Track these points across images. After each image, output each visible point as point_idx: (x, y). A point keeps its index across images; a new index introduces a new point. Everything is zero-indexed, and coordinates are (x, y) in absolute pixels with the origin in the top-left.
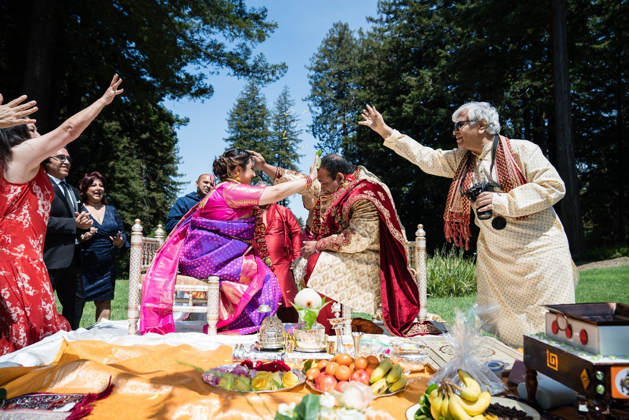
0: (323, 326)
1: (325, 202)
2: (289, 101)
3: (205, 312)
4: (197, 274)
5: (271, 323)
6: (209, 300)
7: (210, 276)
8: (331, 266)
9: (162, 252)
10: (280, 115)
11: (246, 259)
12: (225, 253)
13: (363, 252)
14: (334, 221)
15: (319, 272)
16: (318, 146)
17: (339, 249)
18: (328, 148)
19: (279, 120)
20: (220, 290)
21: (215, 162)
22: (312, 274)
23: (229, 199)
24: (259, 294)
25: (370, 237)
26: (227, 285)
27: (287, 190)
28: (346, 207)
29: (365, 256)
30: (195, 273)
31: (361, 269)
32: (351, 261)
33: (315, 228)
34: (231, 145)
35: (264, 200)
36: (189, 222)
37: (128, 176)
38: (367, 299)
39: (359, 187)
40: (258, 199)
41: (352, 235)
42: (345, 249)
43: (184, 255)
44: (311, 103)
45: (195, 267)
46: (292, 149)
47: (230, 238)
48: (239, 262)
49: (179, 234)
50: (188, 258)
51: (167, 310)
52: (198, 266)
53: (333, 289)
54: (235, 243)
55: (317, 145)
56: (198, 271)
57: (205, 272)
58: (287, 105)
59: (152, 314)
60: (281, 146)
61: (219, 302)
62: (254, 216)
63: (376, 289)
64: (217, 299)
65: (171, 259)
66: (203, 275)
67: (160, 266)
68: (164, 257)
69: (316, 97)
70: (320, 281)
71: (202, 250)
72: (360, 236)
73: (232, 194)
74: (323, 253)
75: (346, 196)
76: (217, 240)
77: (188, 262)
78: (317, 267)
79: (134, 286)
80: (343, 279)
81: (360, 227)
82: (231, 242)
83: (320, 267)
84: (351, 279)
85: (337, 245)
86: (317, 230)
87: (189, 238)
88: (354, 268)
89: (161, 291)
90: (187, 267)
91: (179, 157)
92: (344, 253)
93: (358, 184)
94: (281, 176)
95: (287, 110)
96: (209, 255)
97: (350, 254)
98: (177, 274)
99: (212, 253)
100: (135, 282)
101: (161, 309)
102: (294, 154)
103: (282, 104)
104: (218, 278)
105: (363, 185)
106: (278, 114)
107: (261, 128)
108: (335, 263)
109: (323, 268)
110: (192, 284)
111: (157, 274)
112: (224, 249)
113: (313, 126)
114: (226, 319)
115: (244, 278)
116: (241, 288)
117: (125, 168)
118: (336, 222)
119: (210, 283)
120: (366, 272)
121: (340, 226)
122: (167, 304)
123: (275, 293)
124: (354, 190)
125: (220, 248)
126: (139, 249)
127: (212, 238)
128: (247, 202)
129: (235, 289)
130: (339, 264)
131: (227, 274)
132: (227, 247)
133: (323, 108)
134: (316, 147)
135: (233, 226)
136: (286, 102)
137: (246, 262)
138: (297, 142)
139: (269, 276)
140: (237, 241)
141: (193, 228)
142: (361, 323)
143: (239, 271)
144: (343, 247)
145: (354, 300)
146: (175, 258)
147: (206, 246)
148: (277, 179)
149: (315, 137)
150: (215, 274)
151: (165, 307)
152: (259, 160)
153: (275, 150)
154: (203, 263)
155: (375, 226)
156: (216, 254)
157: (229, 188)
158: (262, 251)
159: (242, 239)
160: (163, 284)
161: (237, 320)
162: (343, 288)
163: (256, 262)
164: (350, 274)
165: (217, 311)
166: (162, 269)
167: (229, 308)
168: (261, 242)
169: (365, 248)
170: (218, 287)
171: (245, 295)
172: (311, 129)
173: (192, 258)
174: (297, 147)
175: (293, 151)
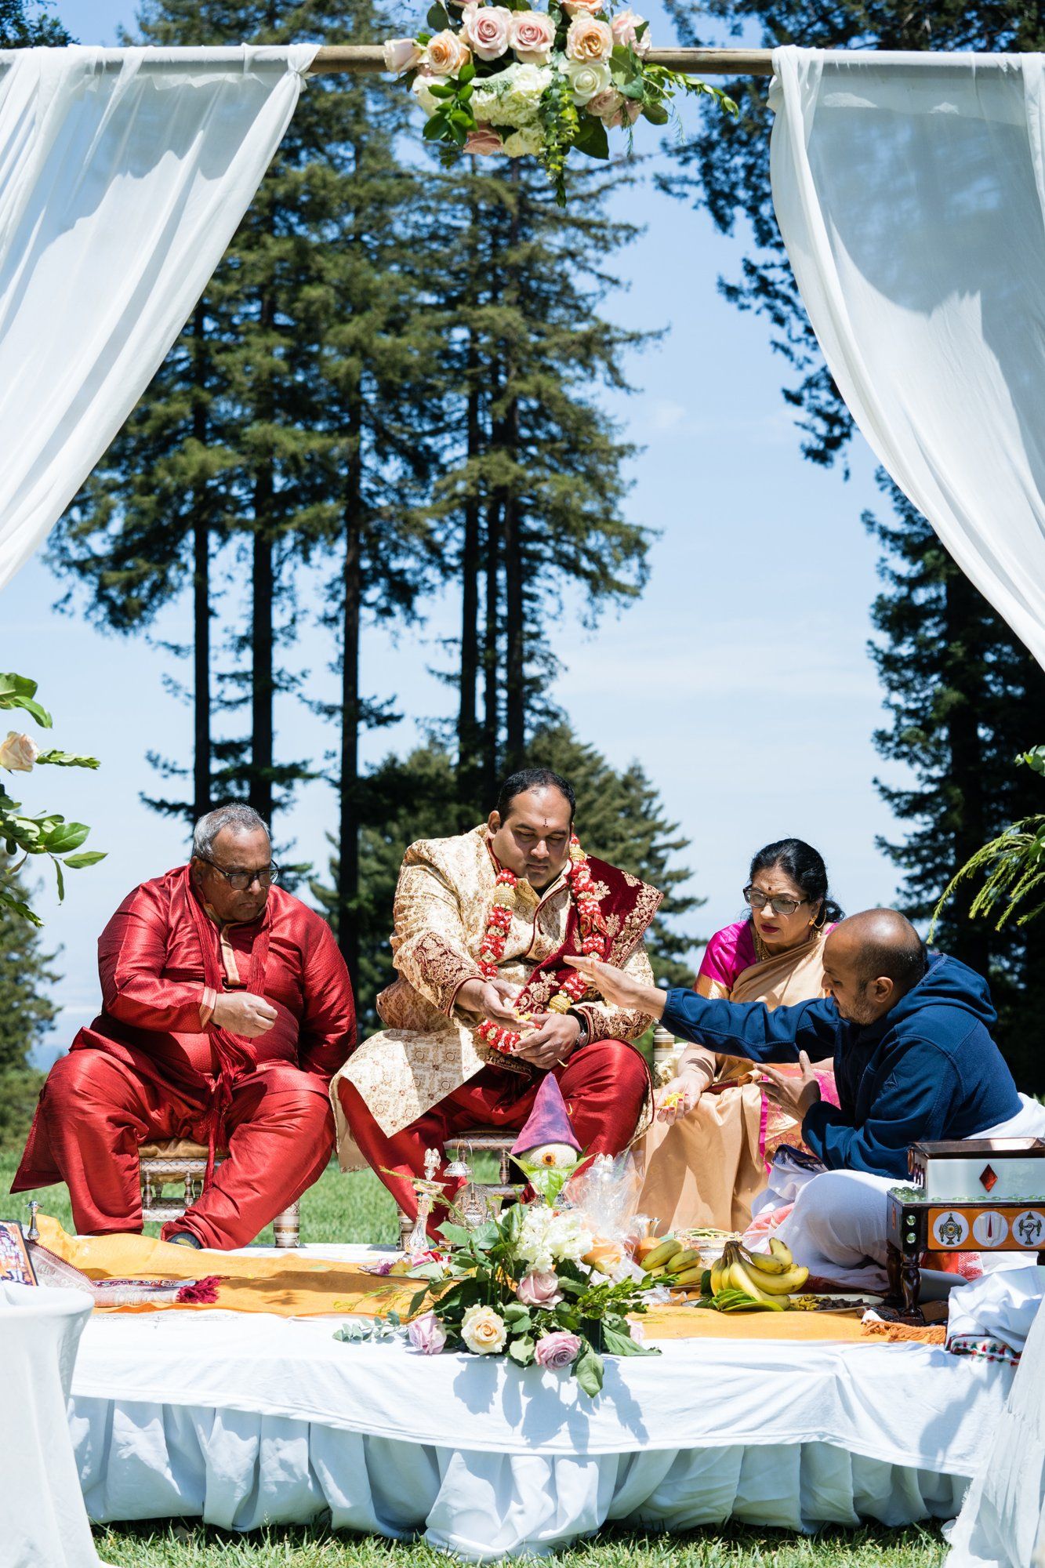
16: (747, 283)
46: (568, 288)
55: (738, 278)
60: (484, 269)
102: (583, 327)
107: (345, 151)
113: (705, 147)
134: (732, 292)
138: (603, 244)
149: (724, 223)
153: (451, 304)
172: (693, 169)
174: (600, 276)
175: (577, 308)
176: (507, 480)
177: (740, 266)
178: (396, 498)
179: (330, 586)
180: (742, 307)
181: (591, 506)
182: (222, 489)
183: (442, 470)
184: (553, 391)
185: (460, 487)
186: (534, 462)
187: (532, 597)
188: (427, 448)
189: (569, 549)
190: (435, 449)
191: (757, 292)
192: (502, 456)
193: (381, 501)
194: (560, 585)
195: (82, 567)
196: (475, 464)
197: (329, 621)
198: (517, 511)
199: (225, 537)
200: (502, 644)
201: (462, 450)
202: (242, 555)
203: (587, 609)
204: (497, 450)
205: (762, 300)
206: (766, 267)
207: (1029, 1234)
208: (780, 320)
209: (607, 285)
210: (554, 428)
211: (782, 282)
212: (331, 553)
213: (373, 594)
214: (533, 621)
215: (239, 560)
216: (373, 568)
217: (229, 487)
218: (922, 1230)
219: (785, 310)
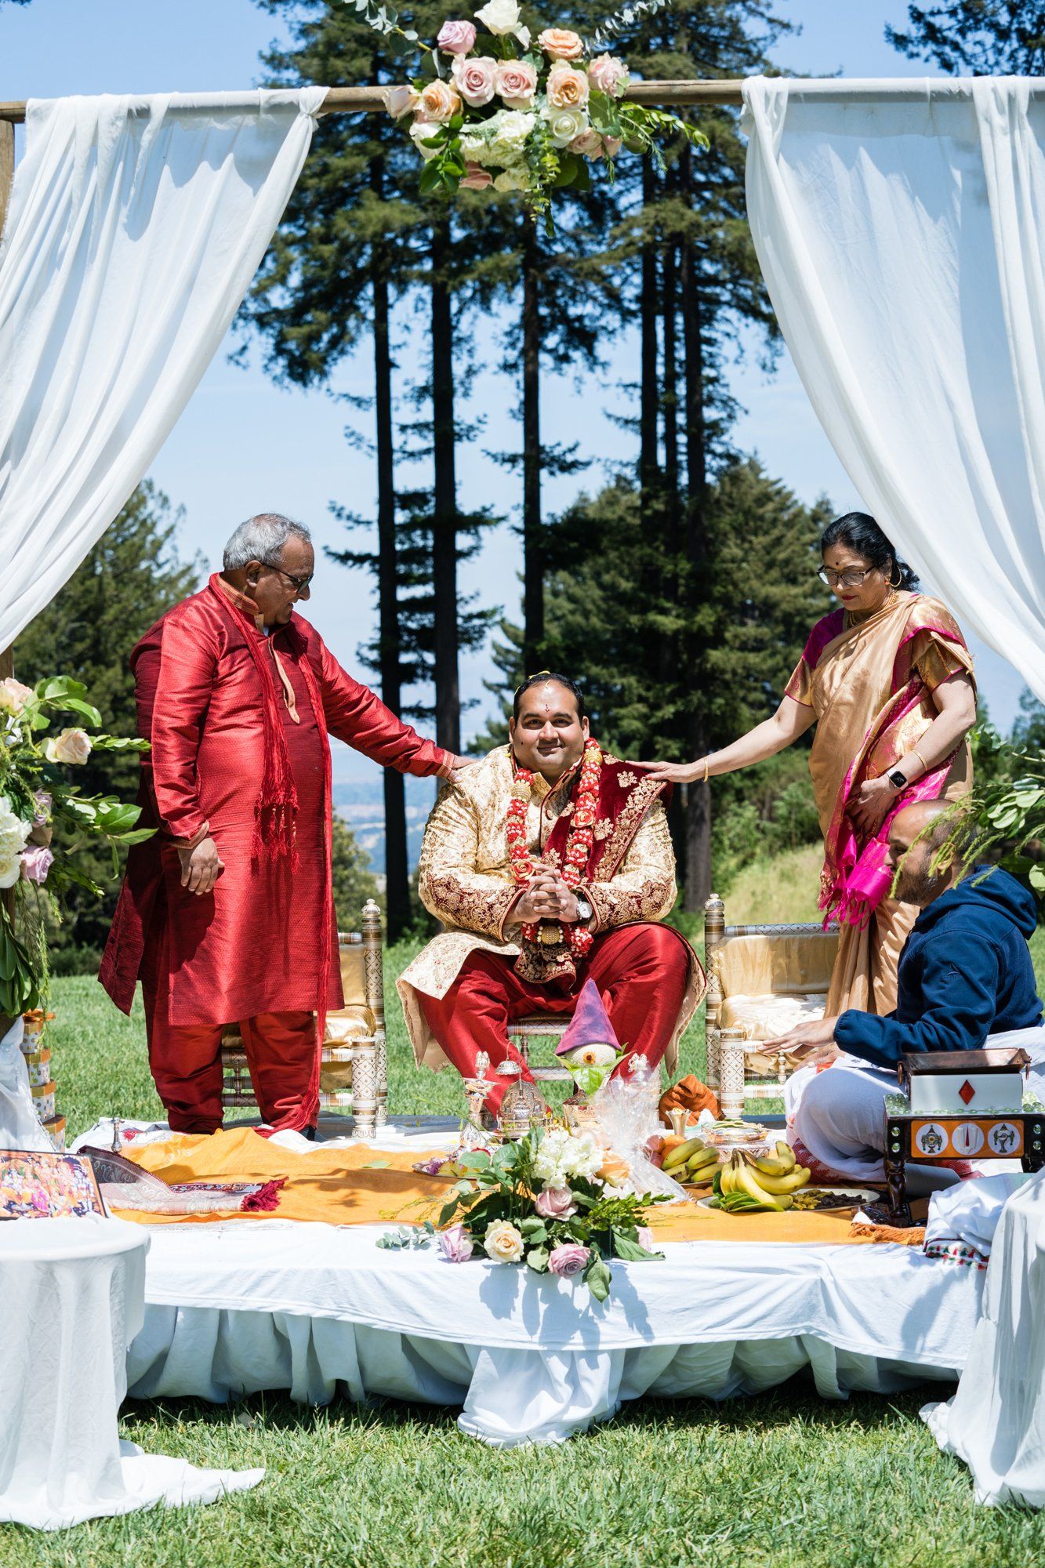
16: (915, 31)
18: (989, 38)
34: (305, 31)
46: (737, 33)
55: (905, 26)
134: (900, 41)
174: (771, 21)
175: (748, 52)
176: (682, 226)
177: (907, 12)
178: (573, 245)
179: (509, 334)
180: (912, 55)
182: (400, 242)
183: (617, 217)
184: (726, 135)
185: (637, 233)
186: (710, 206)
187: (710, 342)
188: (603, 193)
189: (747, 293)
190: (611, 195)
191: (924, 40)
192: (676, 203)
193: (558, 248)
194: (737, 329)
195: (262, 321)
196: (651, 211)
197: (508, 367)
198: (693, 256)
199: (402, 291)
200: (681, 388)
201: (637, 195)
202: (420, 305)
203: (765, 352)
204: (672, 197)
205: (931, 47)
206: (932, 14)
207: (1003, 1143)
208: (947, 66)
209: (777, 29)
210: (728, 172)
211: (950, 29)
212: (510, 301)
213: (552, 340)
214: (712, 366)
215: (416, 310)
216: (552, 315)
217: (406, 241)
218: (906, 1140)
219: (953, 56)
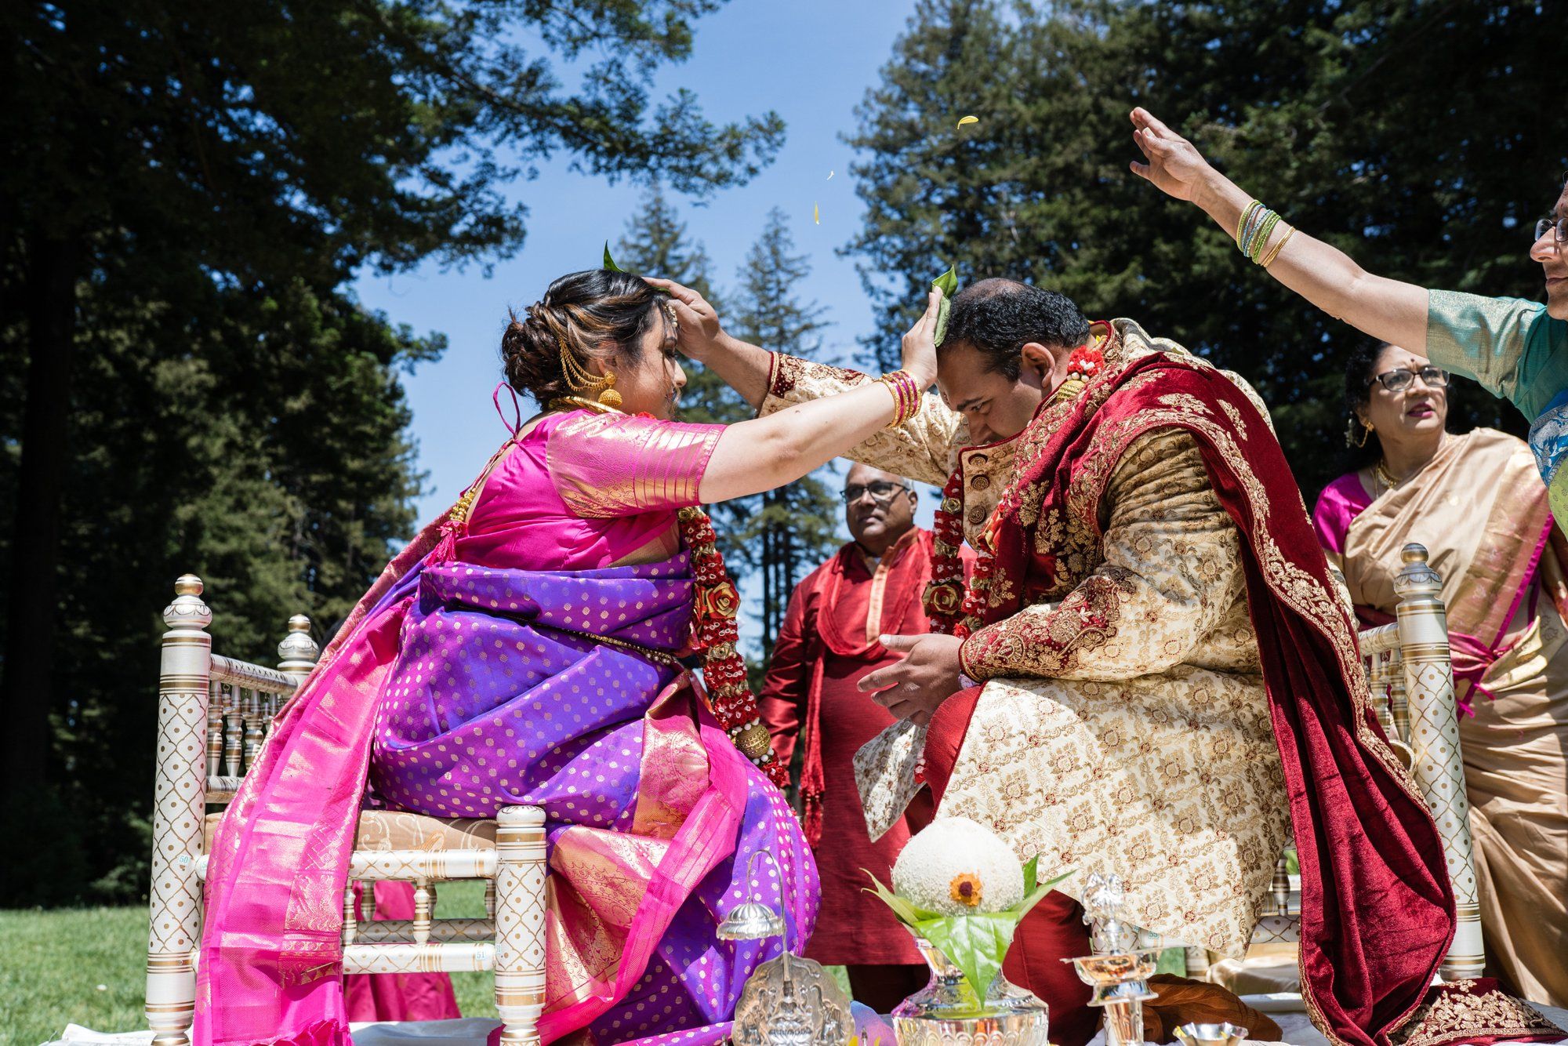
0: (1037, 1001)
1: (983, 480)
2: (789, 261)
3: (486, 966)
4: (447, 801)
5: (787, 990)
6: (502, 913)
7: (505, 805)
8: (1034, 741)
9: (300, 711)
10: (760, 313)
11: (661, 729)
12: (567, 708)
13: (1170, 676)
14: (1032, 546)
15: (984, 769)
17: (1064, 662)
19: (757, 328)
20: (550, 870)
21: (511, 331)
22: (953, 777)
23: (572, 481)
24: (718, 878)
25: (1204, 603)
26: (583, 845)
27: (821, 433)
28: (1085, 475)
29: (1182, 690)
30: (442, 799)
31: (1167, 751)
32: (1123, 713)
33: (943, 593)
35: (720, 479)
36: (412, 591)
37: (245, 546)
38: (1203, 882)
39: (1137, 384)
40: (695, 474)
41: (1124, 596)
42: (1093, 662)
43: (392, 725)
44: (866, 260)
45: (442, 772)
47: (586, 643)
48: (631, 745)
49: (371, 635)
50: (407, 737)
51: (315, 960)
52: (449, 766)
53: (1049, 842)
54: (608, 663)
56: (449, 787)
57: (480, 792)
58: (783, 277)
59: (249, 982)
61: (549, 922)
62: (683, 547)
63: (1244, 836)
64: (538, 910)
65: (339, 741)
66: (475, 802)
67: (288, 774)
68: (305, 735)
69: (883, 240)
70: (991, 805)
71: (466, 696)
72: (1161, 599)
73: (584, 459)
74: (992, 685)
75: (1081, 431)
76: (531, 650)
77: (408, 752)
78: (973, 746)
79: (175, 866)
80: (1090, 796)
81: (1155, 560)
82: (591, 657)
83: (984, 747)
84: (1125, 796)
85: (1056, 646)
86: (950, 600)
87: (412, 648)
88: (1135, 745)
89: (290, 875)
90: (400, 771)
91: (420, 472)
92: (1086, 681)
93: (1127, 377)
94: (790, 386)
95: (782, 291)
96: (496, 717)
97: (1115, 684)
98: (364, 804)
99: (509, 707)
100: (179, 846)
101: (291, 958)
103: (765, 273)
104: (541, 815)
105: (1151, 377)
106: (753, 306)
108: (1051, 724)
109: (1001, 750)
110: (428, 844)
111: (275, 808)
112: (563, 688)
113: (878, 340)
114: (581, 995)
115: (655, 812)
116: (642, 855)
117: (237, 520)
118: (1043, 548)
119: (505, 838)
120: (1189, 764)
121: (1060, 566)
122: (315, 934)
123: (791, 874)
124: (1112, 400)
125: (546, 686)
126: (193, 704)
127: (510, 642)
128: (650, 491)
129: (612, 859)
130: (1068, 729)
131: (577, 799)
132: (576, 678)
133: (909, 277)
135: (593, 591)
136: (778, 266)
137: (661, 742)
139: (762, 803)
140: (618, 656)
141: (427, 609)
142: (1177, 997)
143: (631, 783)
144: (1083, 655)
145: (1149, 889)
146: (354, 740)
147: (483, 678)
148: (772, 399)
150: (527, 798)
151: (306, 947)
152: (694, 317)
154: (471, 751)
155: (1222, 552)
156: (528, 711)
157: (571, 431)
158: (725, 701)
159: (636, 649)
160: (300, 846)
161: (629, 999)
162: (1092, 836)
163: (700, 740)
164: (1121, 775)
165: (538, 960)
166: (297, 785)
167: (593, 948)
168: (718, 662)
169: (1183, 655)
170: (541, 854)
171: (658, 886)
172: (872, 350)
173: (424, 733)
176: (782, 519)
181: (823, 531)
183: (750, 516)
185: (760, 524)
186: (794, 510)
189: (813, 553)
192: (779, 509)
196: (767, 512)
198: (788, 536)
200: (783, 600)
201: (760, 505)
204: (777, 506)
210: (804, 493)
